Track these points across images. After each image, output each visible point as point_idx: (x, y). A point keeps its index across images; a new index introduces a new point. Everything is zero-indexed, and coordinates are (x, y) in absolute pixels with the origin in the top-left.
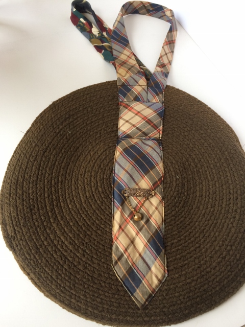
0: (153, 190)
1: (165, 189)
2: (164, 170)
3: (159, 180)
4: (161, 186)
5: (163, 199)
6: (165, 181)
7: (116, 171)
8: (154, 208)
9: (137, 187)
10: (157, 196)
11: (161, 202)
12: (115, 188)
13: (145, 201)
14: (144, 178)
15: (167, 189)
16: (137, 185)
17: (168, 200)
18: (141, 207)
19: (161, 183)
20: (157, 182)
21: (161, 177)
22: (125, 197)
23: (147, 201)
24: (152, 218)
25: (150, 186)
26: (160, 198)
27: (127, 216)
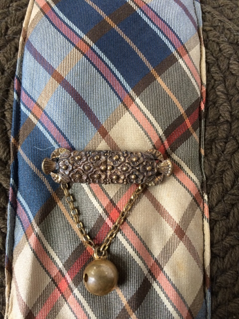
0: (167, 156)
1: (210, 144)
2: (208, 71)
3: (188, 112)
4: (195, 136)
5: (206, 186)
6: (212, 114)
7: (25, 83)
8: (170, 231)
9: (103, 145)
10: (181, 176)
11: (196, 201)
12: (20, 151)
13: (132, 204)
14: (133, 108)
15: (219, 145)
16: (104, 133)
17: (225, 192)
18: (117, 229)
19: (196, 126)
20: (180, 119)
21: (198, 102)
22: (55, 186)
23: (145, 201)
24: (161, 278)
25: (155, 139)
26: (191, 186)
27: (61, 265)
